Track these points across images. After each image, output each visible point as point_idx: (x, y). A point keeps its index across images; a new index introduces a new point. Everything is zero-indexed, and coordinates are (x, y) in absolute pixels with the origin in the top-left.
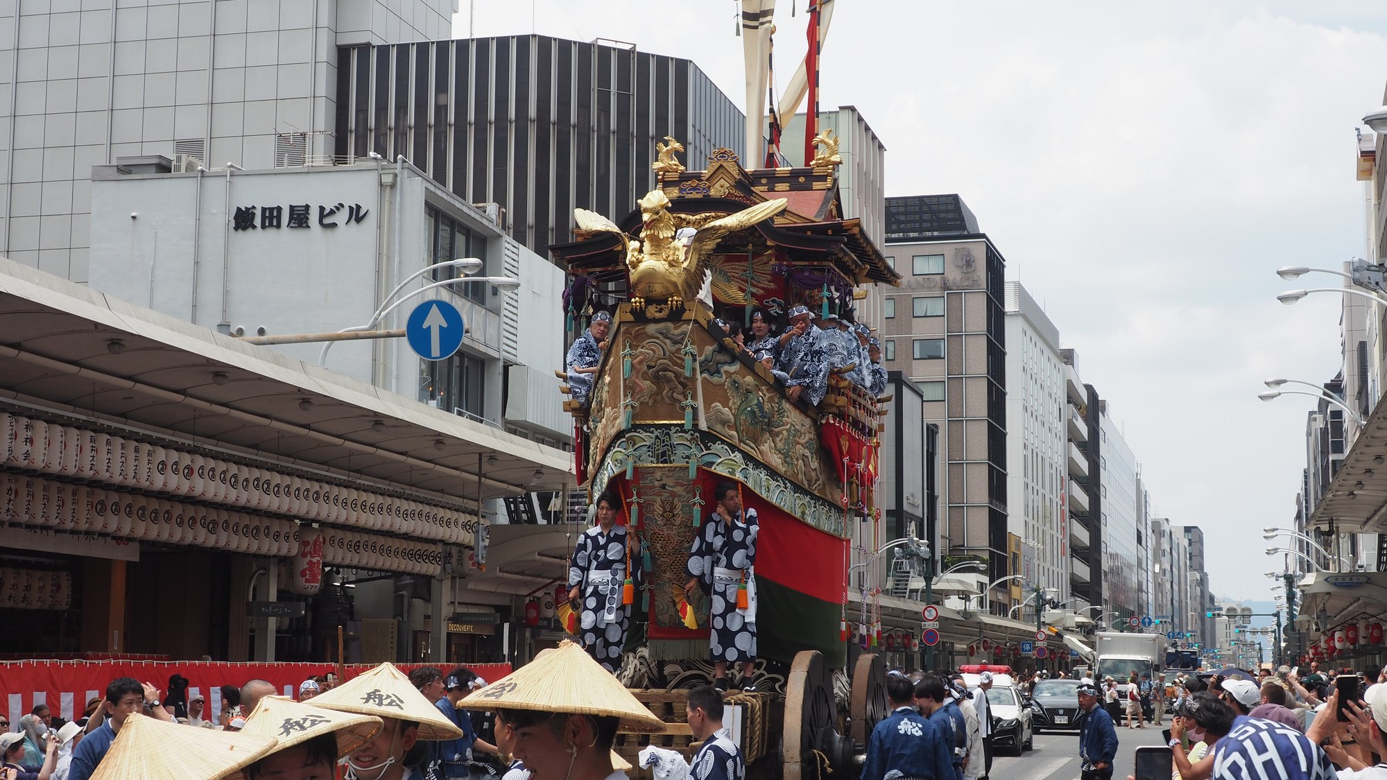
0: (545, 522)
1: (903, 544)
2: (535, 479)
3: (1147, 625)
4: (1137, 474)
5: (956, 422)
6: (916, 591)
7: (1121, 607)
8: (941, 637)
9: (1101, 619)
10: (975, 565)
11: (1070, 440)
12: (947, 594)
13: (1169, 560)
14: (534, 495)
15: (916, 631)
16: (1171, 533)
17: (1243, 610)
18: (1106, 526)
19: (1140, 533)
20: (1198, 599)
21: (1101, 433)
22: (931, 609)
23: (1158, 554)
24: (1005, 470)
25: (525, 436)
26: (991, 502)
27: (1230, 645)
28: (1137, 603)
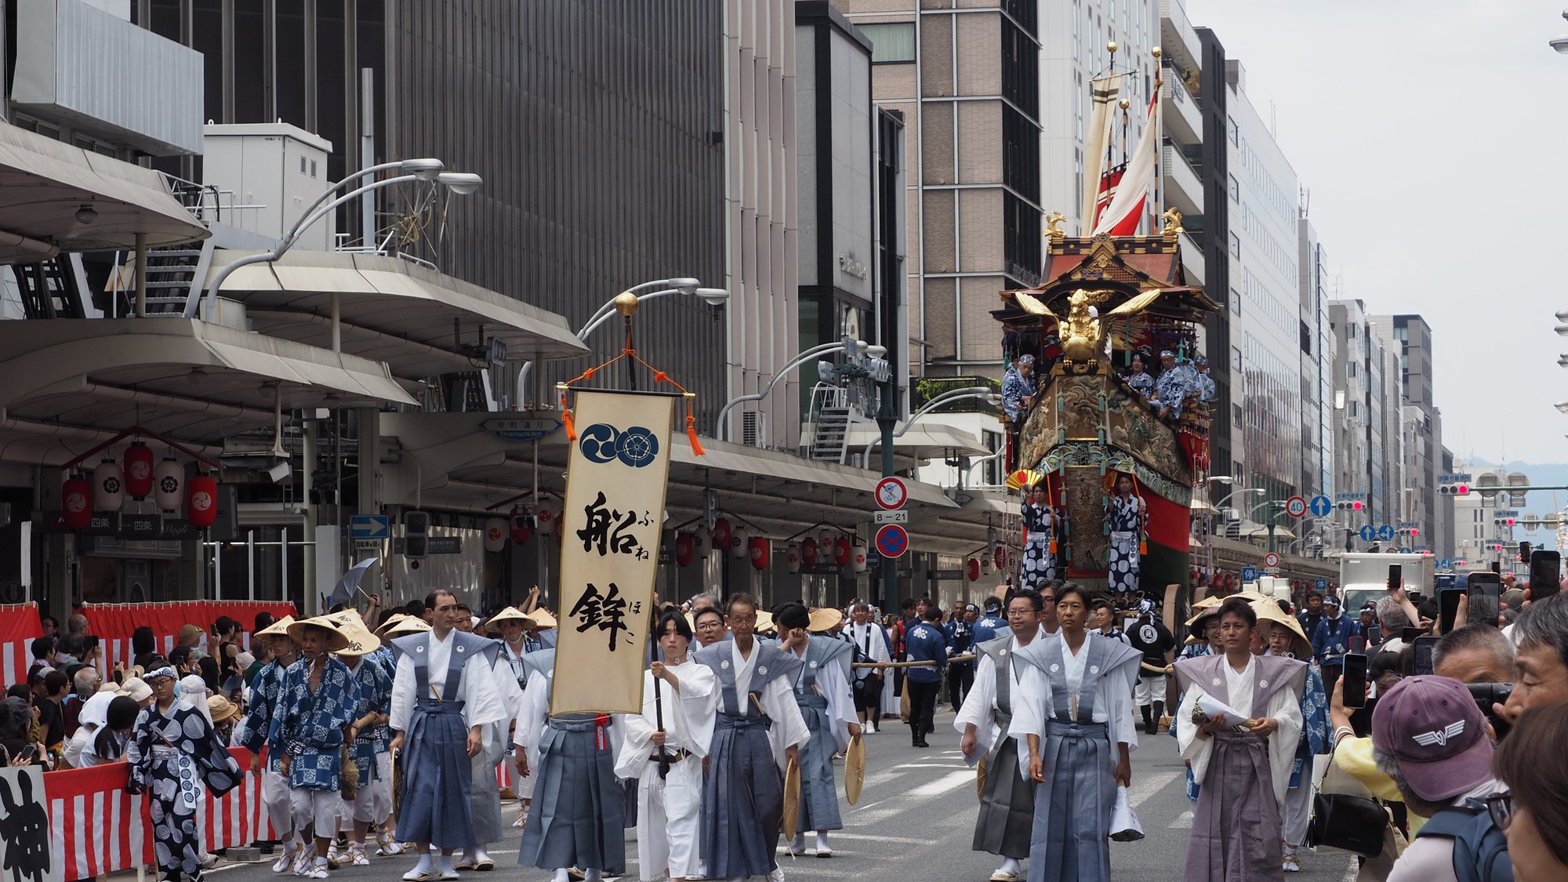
0: (100, 314)
1: (833, 353)
2: (79, 224)
3: (1321, 513)
4: (1301, 211)
5: (936, 106)
6: (861, 450)
7: (1269, 478)
8: (914, 542)
9: (1229, 503)
10: (979, 396)
11: (1167, 142)
12: (922, 454)
13: (1364, 383)
14: (76, 259)
15: (862, 531)
16: (1367, 329)
17: (1511, 479)
18: (1239, 315)
19: (1307, 329)
20: (1421, 460)
21: (1230, 127)
22: (893, 484)
23: (1342, 371)
24: (1038, 203)
25: (55, 135)
26: (1009, 269)
27: (1482, 552)
28: (1300, 471)
